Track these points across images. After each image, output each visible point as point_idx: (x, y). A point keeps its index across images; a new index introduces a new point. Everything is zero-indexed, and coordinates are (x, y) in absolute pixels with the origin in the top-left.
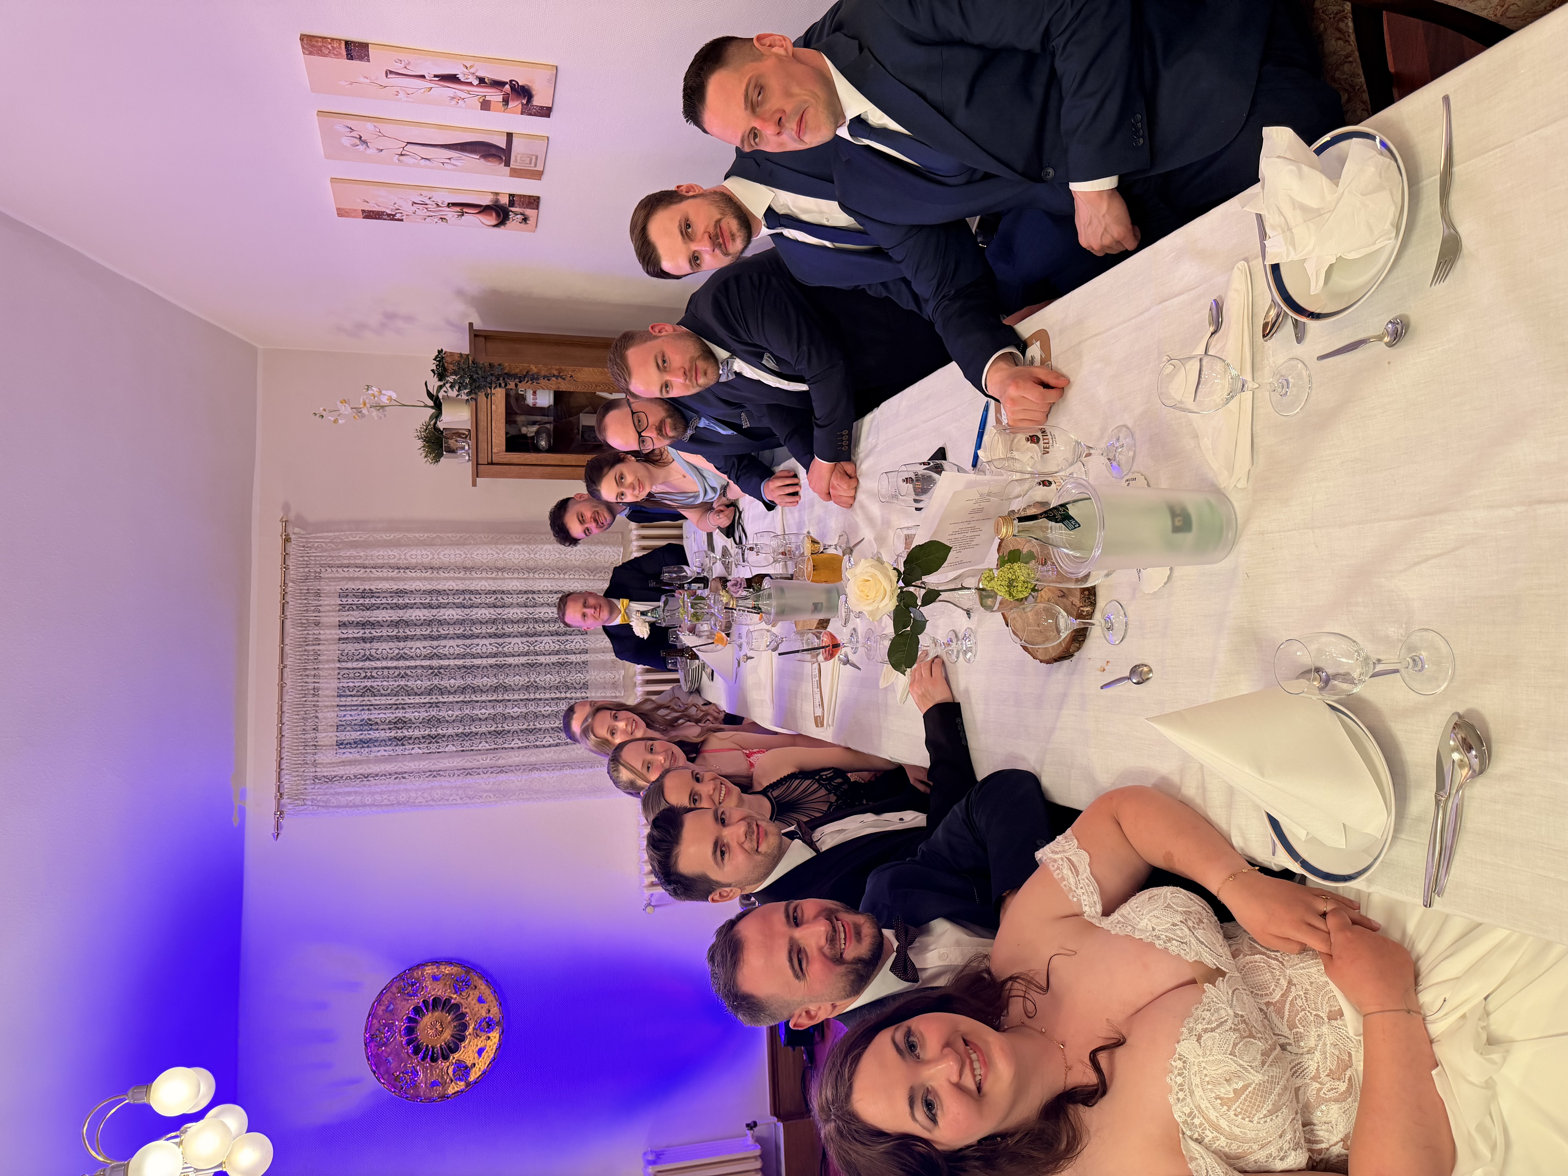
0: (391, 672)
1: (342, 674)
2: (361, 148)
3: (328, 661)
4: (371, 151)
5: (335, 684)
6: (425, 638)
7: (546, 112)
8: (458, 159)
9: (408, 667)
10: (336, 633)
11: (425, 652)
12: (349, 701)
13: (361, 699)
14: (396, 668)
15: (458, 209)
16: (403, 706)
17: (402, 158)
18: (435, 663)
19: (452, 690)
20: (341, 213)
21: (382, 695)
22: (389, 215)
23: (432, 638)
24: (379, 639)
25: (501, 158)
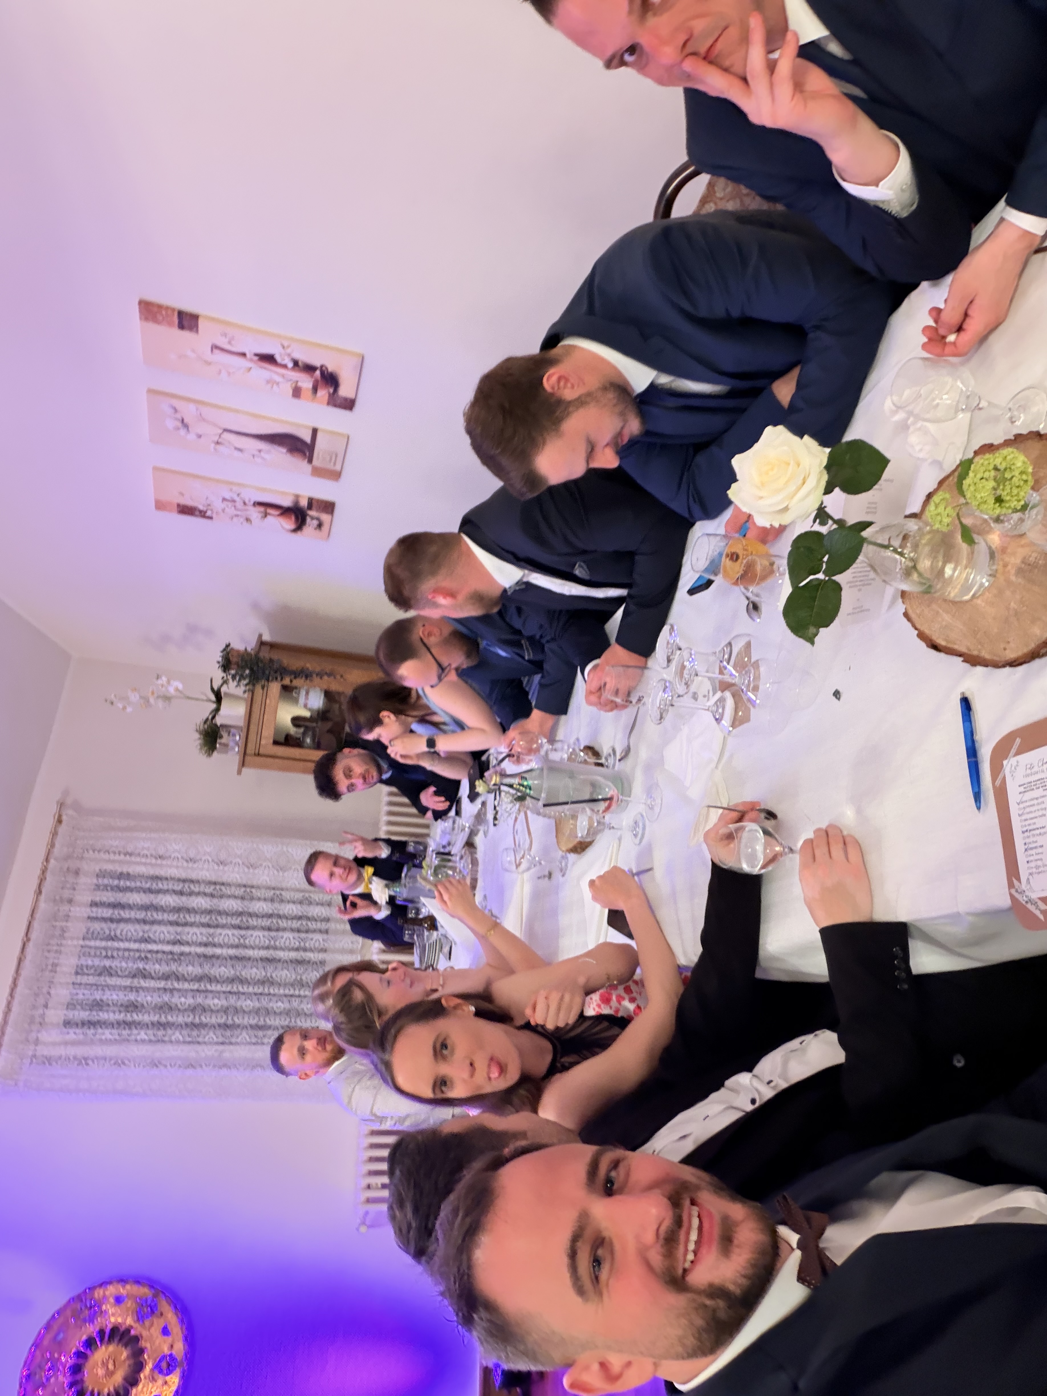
0: (132, 954)
1: (84, 952)
2: (183, 432)
3: (72, 938)
4: (191, 437)
5: (74, 961)
6: (171, 923)
7: (349, 404)
8: (268, 452)
9: (150, 951)
10: (86, 912)
11: (168, 937)
12: (85, 979)
13: (97, 978)
14: (138, 951)
15: (262, 509)
16: (137, 989)
17: (218, 447)
18: (177, 949)
19: (189, 978)
20: (160, 506)
21: (119, 976)
22: (201, 512)
23: (177, 924)
24: (127, 921)
25: (305, 454)
